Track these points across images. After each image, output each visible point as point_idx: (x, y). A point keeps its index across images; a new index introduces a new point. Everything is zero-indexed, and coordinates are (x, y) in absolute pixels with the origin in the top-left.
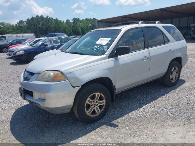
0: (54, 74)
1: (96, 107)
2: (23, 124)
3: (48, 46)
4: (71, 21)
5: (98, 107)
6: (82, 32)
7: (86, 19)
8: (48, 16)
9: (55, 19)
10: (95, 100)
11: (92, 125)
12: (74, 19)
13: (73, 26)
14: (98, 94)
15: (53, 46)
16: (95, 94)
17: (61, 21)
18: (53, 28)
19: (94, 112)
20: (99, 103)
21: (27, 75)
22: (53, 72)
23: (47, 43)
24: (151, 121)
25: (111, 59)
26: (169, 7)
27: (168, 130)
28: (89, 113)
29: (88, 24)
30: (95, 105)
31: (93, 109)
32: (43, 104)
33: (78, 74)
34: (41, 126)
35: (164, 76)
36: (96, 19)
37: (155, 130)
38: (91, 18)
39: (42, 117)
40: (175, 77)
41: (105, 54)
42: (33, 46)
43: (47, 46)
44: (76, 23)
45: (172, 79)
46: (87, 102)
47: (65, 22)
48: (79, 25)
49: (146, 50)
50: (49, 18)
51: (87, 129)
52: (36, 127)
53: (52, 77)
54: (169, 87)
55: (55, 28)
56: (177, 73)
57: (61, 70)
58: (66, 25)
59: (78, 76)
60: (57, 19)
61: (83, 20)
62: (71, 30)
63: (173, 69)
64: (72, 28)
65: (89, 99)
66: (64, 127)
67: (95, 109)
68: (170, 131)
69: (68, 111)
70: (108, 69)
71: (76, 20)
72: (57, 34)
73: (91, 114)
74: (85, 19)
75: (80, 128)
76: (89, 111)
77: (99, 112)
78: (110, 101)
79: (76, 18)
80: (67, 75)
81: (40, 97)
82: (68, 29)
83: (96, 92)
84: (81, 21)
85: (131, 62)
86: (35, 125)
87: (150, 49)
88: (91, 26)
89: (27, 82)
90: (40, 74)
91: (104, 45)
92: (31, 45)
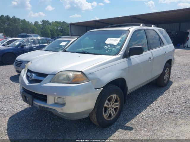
0: (74, 75)
1: (112, 109)
2: (27, 134)
3: (27, 47)
4: (40, 23)
5: (113, 110)
6: (51, 34)
7: (56, 22)
8: (14, 17)
9: (22, 20)
10: (111, 103)
11: (109, 129)
12: (43, 21)
13: (42, 28)
14: (114, 96)
15: (32, 47)
16: (112, 96)
17: (29, 22)
18: (20, 30)
19: (110, 115)
20: (115, 106)
21: (35, 77)
22: (72, 72)
23: (24, 43)
24: (164, 121)
25: (125, 59)
26: (139, 15)
27: (183, 128)
28: (106, 116)
29: (57, 27)
30: (111, 107)
31: (110, 112)
32: (62, 109)
33: (98, 75)
34: (50, 134)
35: (159, 77)
36: (65, 22)
37: (171, 129)
38: (60, 21)
39: (47, 124)
40: (167, 78)
41: (120, 54)
42: (8, 47)
43: (25, 47)
44: (45, 26)
45: (165, 80)
46: (105, 105)
47: (33, 23)
48: (49, 27)
49: (149, 52)
50: (16, 18)
51: (105, 134)
52: (44, 136)
53: (71, 78)
54: (163, 87)
55: (22, 29)
56: (168, 74)
57: (82, 71)
58: (34, 26)
59: (99, 77)
60: (24, 20)
61: (53, 23)
62: (40, 32)
63: (166, 70)
64: (41, 30)
65: (107, 101)
66: (78, 134)
67: (111, 112)
68: (186, 129)
69: (86, 116)
70: (123, 70)
71: (45, 22)
72: (30, 35)
73: (108, 118)
74: (54, 22)
75: (97, 133)
76: (106, 115)
77: (114, 115)
78: (123, 103)
79: (45, 20)
80: (89, 76)
81: (56, 101)
82: (37, 31)
83: (113, 94)
84: (50, 24)
85: (141, 63)
86: (43, 134)
87: (152, 51)
88: (60, 29)
89: (38, 85)
90: (55, 75)
91: (116, 45)
92: (4, 45)
